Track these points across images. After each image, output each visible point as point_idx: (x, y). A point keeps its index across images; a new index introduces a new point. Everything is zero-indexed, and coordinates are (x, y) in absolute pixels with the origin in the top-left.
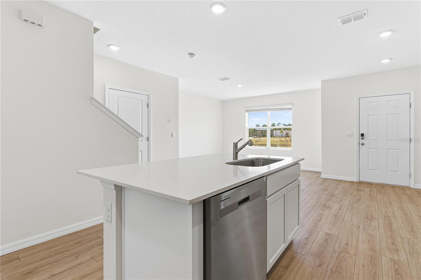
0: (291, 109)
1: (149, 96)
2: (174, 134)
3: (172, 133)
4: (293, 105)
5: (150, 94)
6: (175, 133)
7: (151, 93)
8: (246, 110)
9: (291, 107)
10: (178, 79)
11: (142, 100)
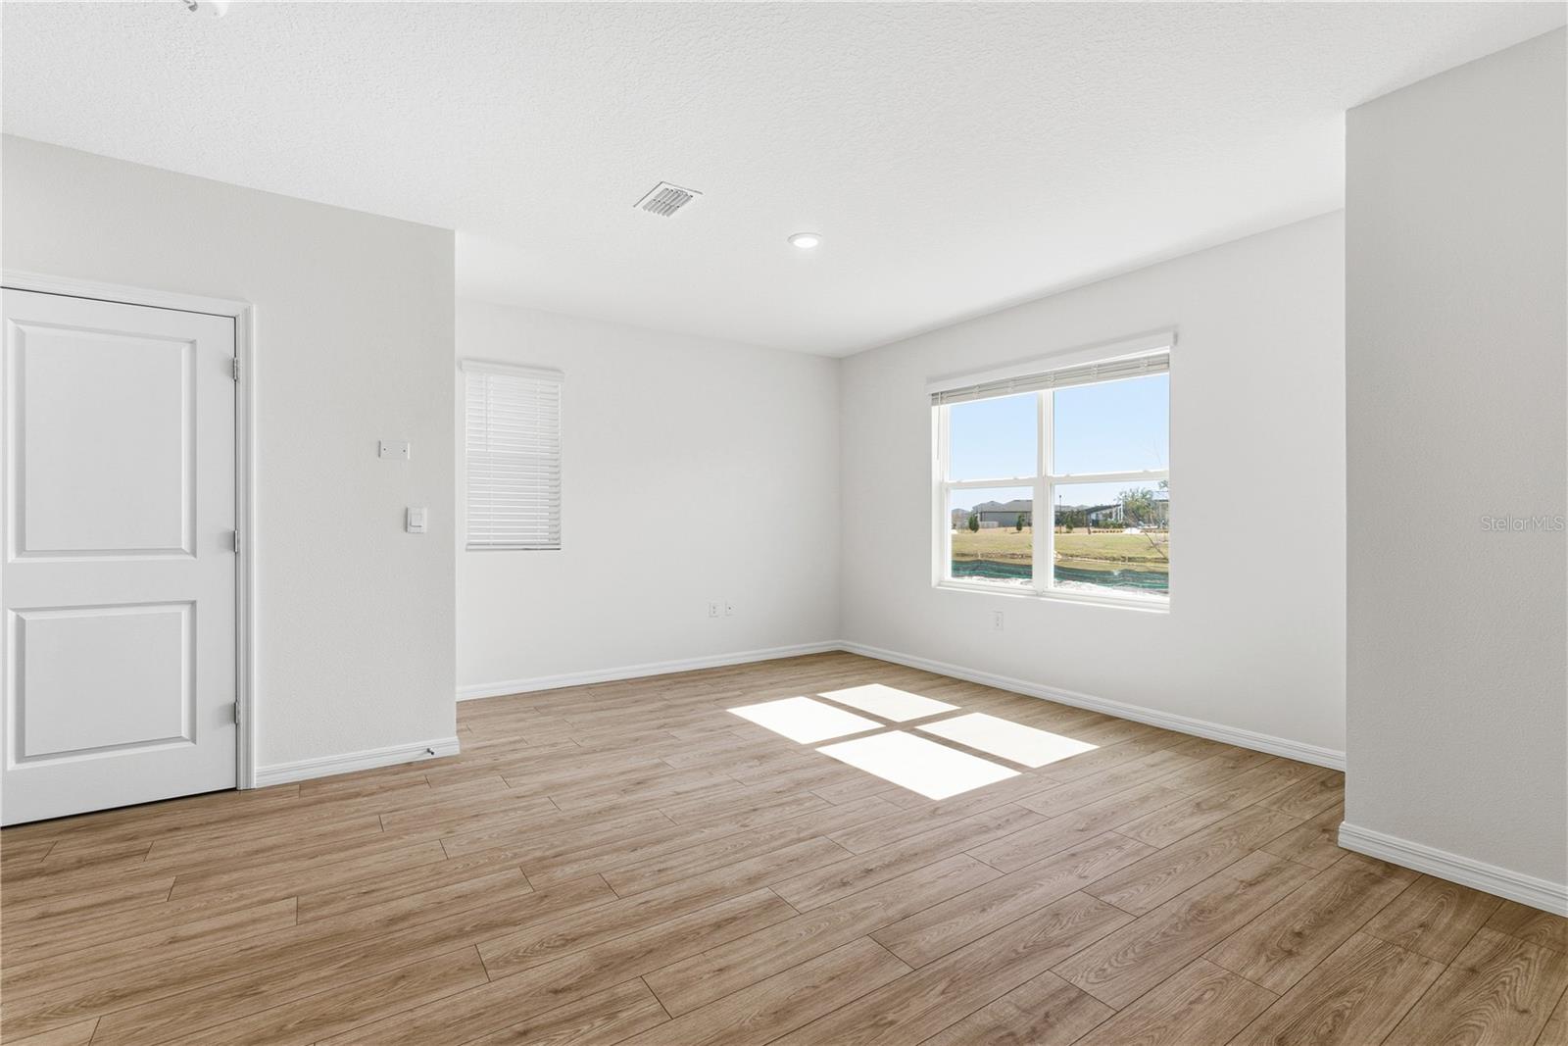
0: (1164, 363)
1: (241, 321)
2: (423, 519)
3: (407, 510)
4: (1176, 337)
5: (247, 312)
6: (425, 511)
7: (255, 309)
8: (933, 395)
9: (1166, 350)
10: (452, 233)
11: (193, 343)
